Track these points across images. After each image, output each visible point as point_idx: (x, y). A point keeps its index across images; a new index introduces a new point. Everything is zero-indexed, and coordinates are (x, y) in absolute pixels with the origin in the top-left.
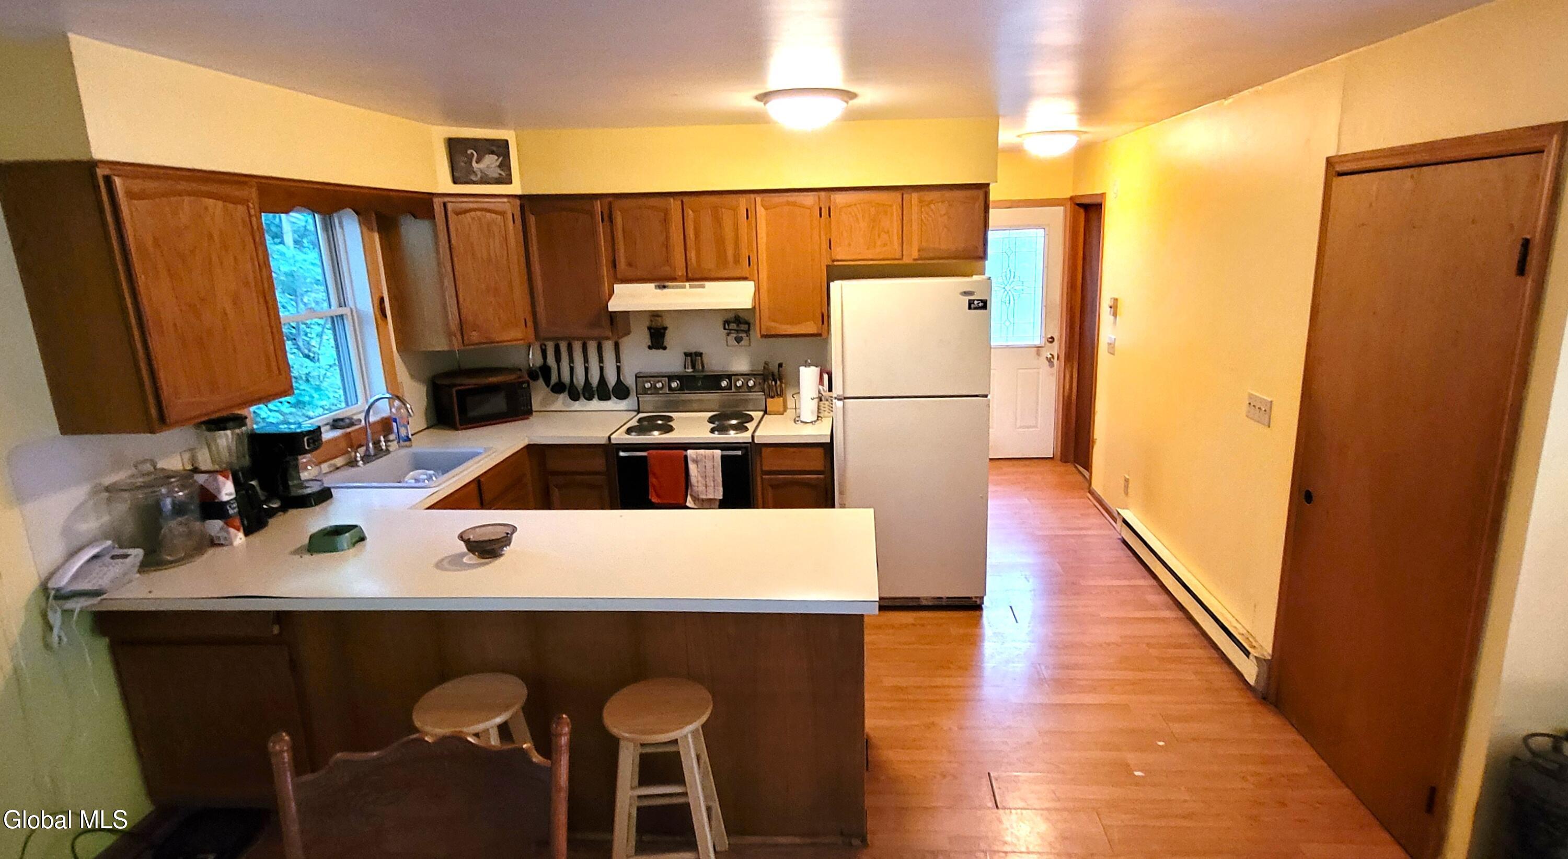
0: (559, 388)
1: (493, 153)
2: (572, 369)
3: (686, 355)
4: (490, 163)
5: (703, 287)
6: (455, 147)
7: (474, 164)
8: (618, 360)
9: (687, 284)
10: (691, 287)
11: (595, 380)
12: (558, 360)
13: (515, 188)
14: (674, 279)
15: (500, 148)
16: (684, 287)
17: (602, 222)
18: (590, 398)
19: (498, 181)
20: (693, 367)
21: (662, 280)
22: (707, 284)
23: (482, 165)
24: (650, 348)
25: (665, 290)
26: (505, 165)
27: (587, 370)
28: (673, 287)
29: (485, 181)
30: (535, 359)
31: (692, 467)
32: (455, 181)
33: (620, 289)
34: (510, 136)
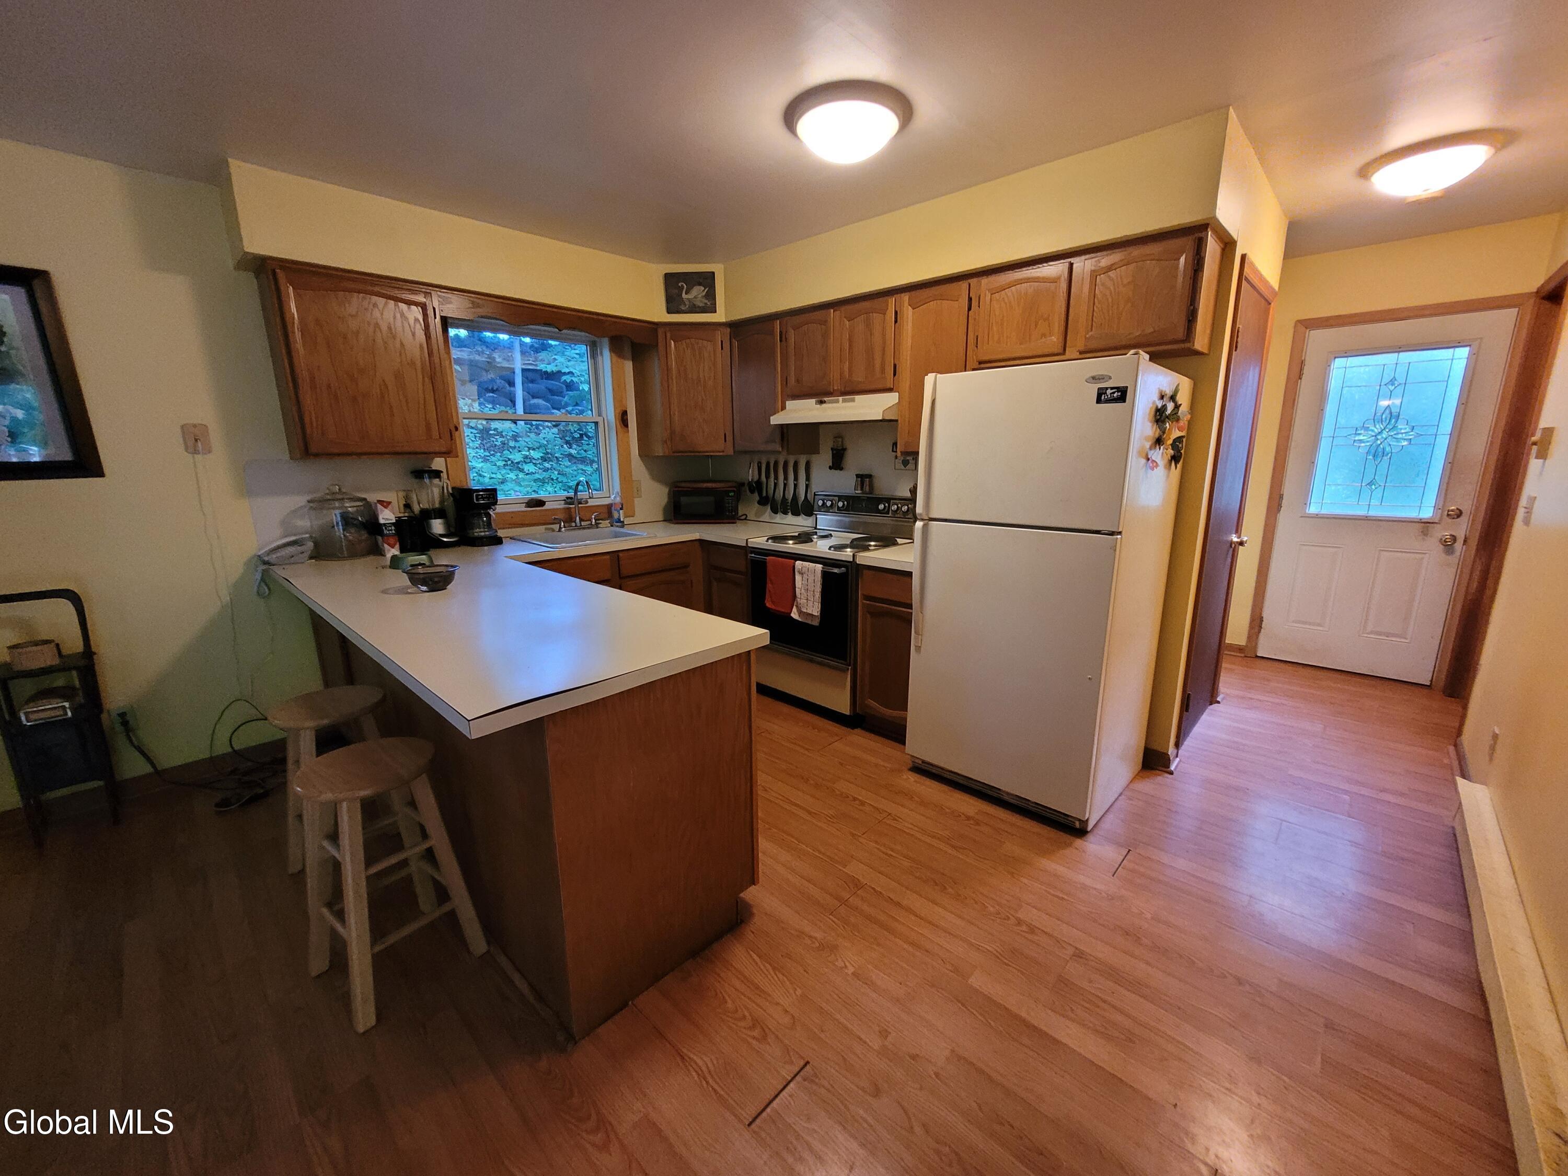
0: (763, 501)
1: (700, 284)
2: (776, 485)
3: (858, 476)
4: (697, 293)
5: (853, 400)
6: (670, 279)
7: (684, 295)
8: (808, 478)
9: (841, 398)
10: (844, 401)
11: (790, 495)
12: (768, 477)
13: (720, 316)
14: (830, 394)
15: (707, 280)
16: (837, 402)
17: (781, 341)
18: (785, 513)
19: (704, 310)
20: (862, 489)
21: (821, 394)
22: (857, 397)
23: (690, 296)
24: (830, 468)
25: (824, 405)
26: (711, 295)
27: (795, 486)
28: (830, 402)
29: (694, 309)
30: (751, 475)
31: (798, 578)
32: (669, 311)
33: (790, 404)
34: (717, 268)
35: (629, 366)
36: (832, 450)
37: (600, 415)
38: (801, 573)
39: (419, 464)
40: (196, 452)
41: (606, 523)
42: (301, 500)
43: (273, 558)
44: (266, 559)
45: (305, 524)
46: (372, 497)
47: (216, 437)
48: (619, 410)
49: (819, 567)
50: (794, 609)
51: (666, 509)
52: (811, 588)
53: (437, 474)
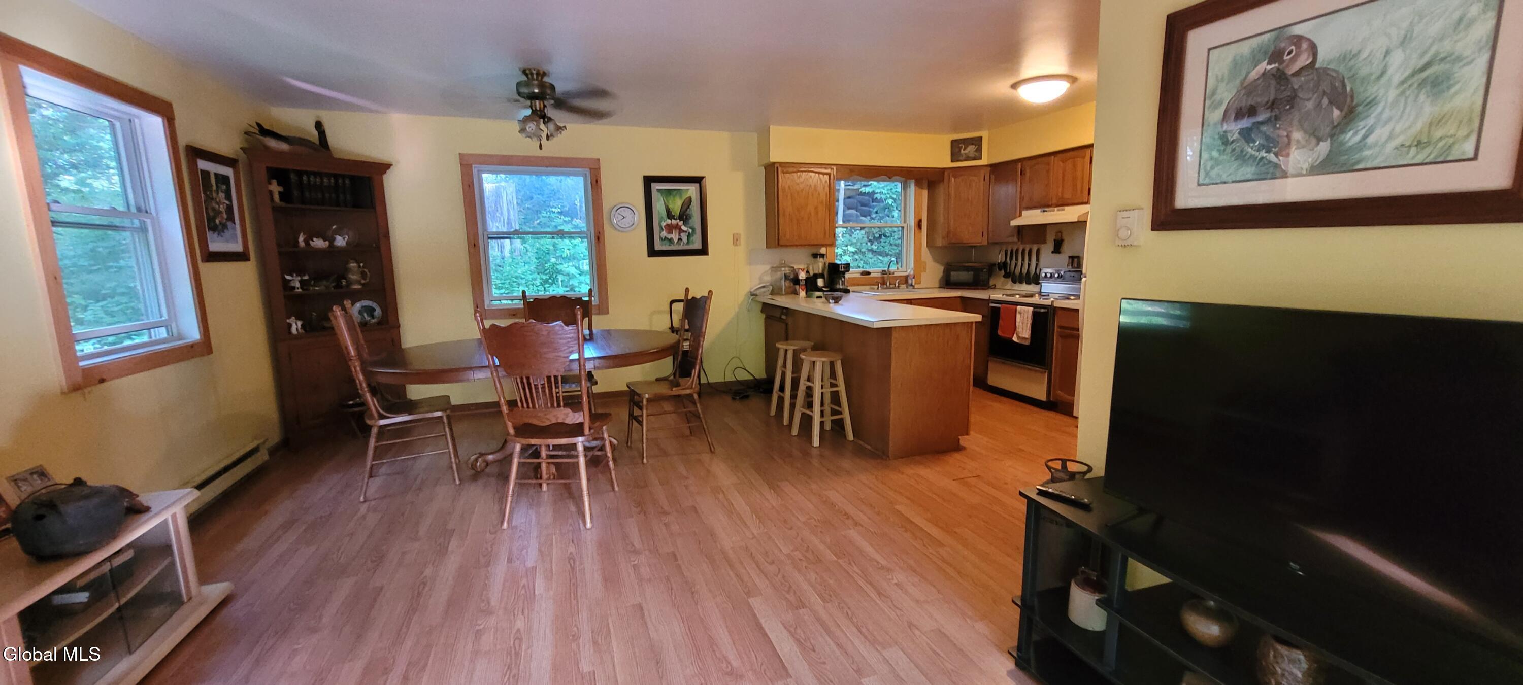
0: (1007, 275)
1: (973, 144)
2: (1016, 265)
3: (1070, 257)
4: (971, 149)
5: (1063, 210)
6: (955, 144)
7: (962, 151)
8: (1038, 260)
9: (1056, 209)
10: (1058, 210)
11: (1025, 271)
12: (1011, 259)
13: (984, 161)
14: (1049, 206)
15: (978, 142)
16: (1054, 211)
17: (1021, 174)
18: (1021, 282)
19: (975, 159)
20: (1072, 266)
21: (1044, 205)
22: (1066, 208)
23: (966, 151)
24: (1053, 252)
25: (1045, 213)
26: (979, 150)
27: (1029, 265)
28: (1049, 211)
29: (968, 159)
30: (1000, 258)
31: (1018, 316)
32: (952, 161)
33: (1024, 213)
34: (984, 134)
35: (925, 193)
36: (1055, 240)
37: (905, 222)
38: (1020, 313)
39: (815, 251)
40: (736, 245)
41: (904, 286)
42: (767, 267)
43: (758, 292)
44: (755, 293)
45: (768, 278)
46: (796, 267)
47: (743, 240)
48: (917, 220)
49: (1031, 309)
50: (1015, 335)
51: (940, 281)
52: (1025, 321)
53: (822, 256)
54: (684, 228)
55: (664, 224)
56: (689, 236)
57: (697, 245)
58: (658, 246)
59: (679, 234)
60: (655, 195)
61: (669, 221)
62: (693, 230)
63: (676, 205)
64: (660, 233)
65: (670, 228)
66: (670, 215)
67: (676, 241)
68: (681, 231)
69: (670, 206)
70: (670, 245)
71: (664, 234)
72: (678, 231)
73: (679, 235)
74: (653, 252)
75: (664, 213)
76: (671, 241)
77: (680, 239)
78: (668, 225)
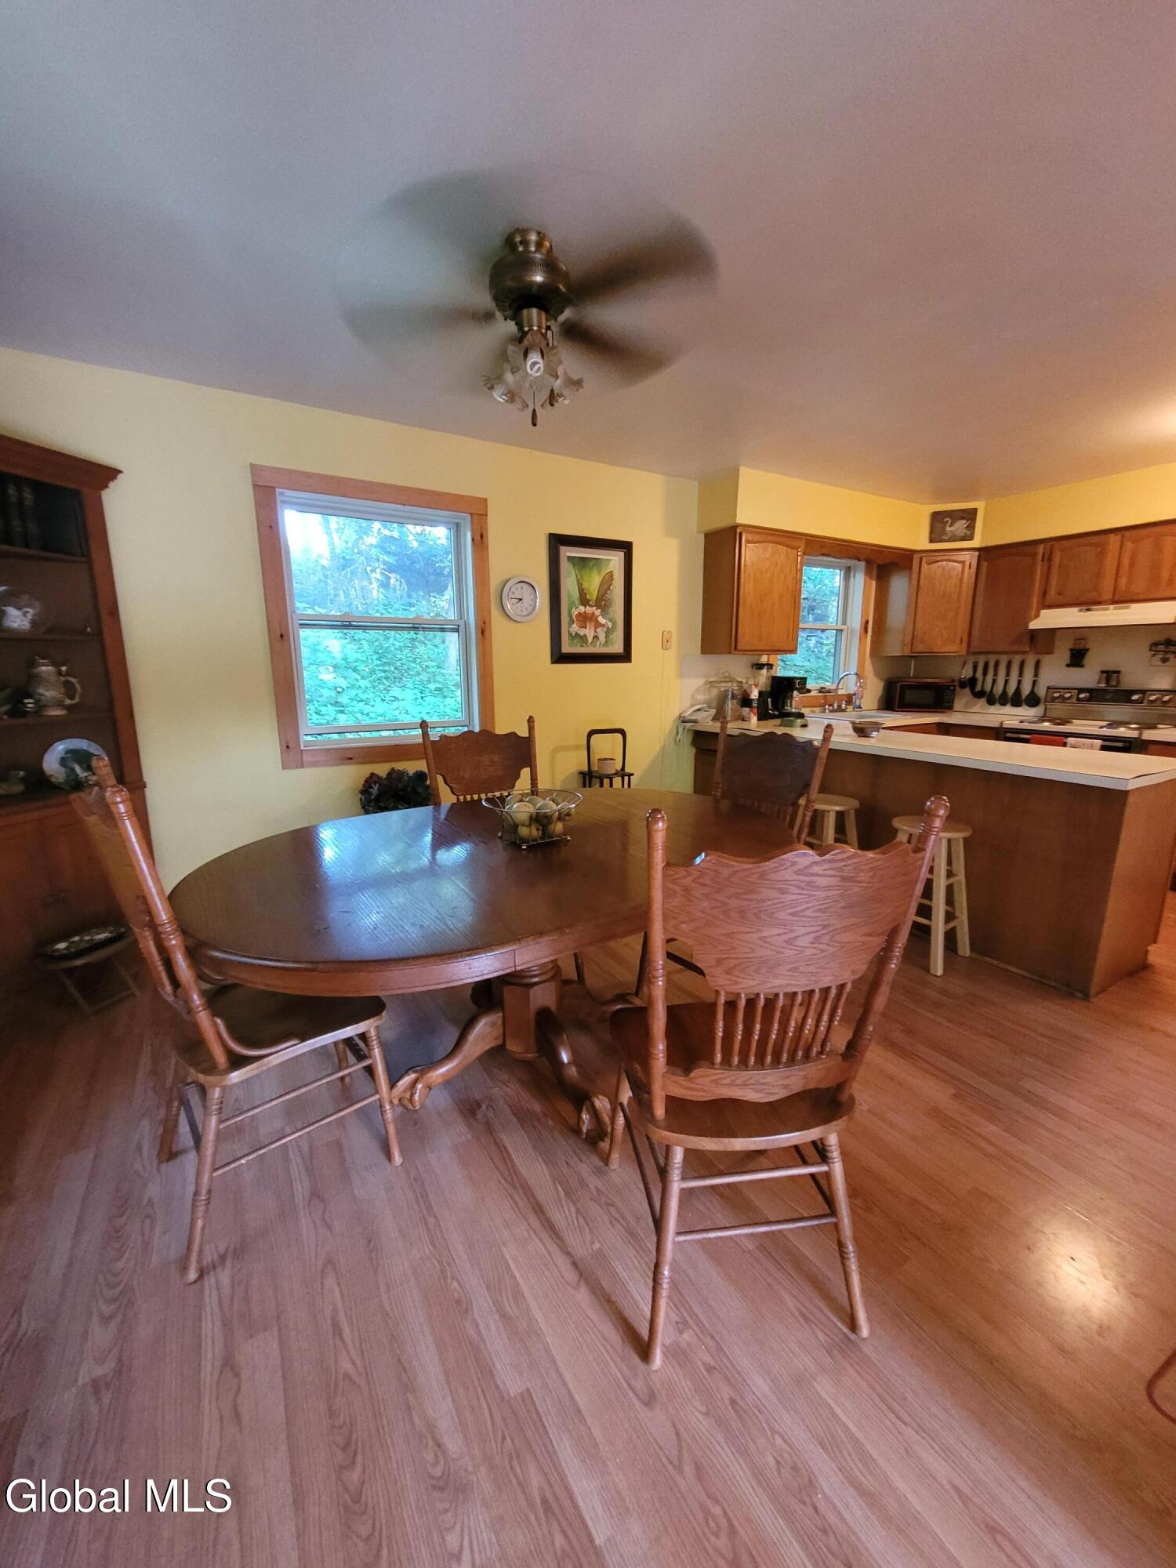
0: (979, 695)
1: (963, 518)
2: (994, 681)
3: (1103, 671)
4: (960, 526)
5: (1129, 607)
6: (937, 518)
7: (948, 529)
8: (1036, 675)
9: (1112, 606)
10: (1115, 609)
11: (1011, 690)
12: (985, 673)
13: (976, 543)
14: (1101, 603)
15: (970, 515)
16: (1107, 609)
18: (1003, 704)
19: (963, 539)
20: (1106, 683)
21: (1087, 604)
22: (1133, 606)
23: (952, 529)
24: (1068, 666)
25: (1090, 613)
26: (971, 527)
27: (1006, 682)
28: (1099, 610)
29: (953, 539)
30: (967, 673)
32: (931, 541)
33: (1044, 613)
34: (980, 505)
35: (874, 583)
36: (1071, 650)
39: (754, 659)
40: (667, 649)
41: (850, 708)
42: (700, 682)
43: (690, 717)
45: (707, 697)
47: (674, 642)
48: (864, 621)
49: (1096, 742)
51: (880, 700)
53: (770, 666)
54: (601, 620)
55: (575, 612)
56: (608, 632)
57: (618, 648)
58: (567, 648)
59: (596, 628)
60: (565, 567)
61: (582, 609)
62: (614, 623)
63: (593, 583)
64: (570, 626)
65: (584, 619)
66: (584, 601)
67: (590, 640)
68: (598, 625)
69: (585, 585)
70: (582, 646)
71: (575, 628)
72: (593, 624)
73: (595, 631)
74: (560, 658)
75: (576, 594)
76: (584, 639)
77: (596, 637)
78: (580, 614)
